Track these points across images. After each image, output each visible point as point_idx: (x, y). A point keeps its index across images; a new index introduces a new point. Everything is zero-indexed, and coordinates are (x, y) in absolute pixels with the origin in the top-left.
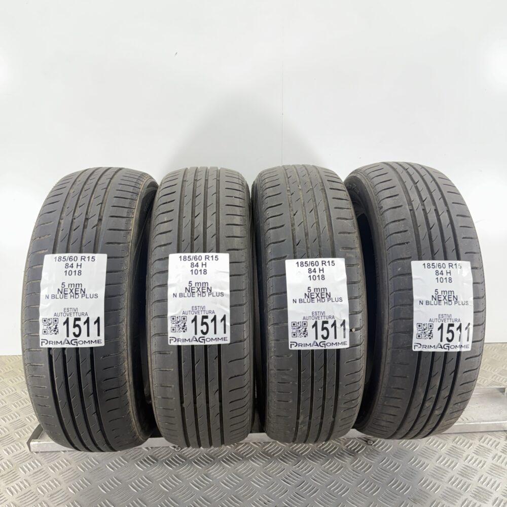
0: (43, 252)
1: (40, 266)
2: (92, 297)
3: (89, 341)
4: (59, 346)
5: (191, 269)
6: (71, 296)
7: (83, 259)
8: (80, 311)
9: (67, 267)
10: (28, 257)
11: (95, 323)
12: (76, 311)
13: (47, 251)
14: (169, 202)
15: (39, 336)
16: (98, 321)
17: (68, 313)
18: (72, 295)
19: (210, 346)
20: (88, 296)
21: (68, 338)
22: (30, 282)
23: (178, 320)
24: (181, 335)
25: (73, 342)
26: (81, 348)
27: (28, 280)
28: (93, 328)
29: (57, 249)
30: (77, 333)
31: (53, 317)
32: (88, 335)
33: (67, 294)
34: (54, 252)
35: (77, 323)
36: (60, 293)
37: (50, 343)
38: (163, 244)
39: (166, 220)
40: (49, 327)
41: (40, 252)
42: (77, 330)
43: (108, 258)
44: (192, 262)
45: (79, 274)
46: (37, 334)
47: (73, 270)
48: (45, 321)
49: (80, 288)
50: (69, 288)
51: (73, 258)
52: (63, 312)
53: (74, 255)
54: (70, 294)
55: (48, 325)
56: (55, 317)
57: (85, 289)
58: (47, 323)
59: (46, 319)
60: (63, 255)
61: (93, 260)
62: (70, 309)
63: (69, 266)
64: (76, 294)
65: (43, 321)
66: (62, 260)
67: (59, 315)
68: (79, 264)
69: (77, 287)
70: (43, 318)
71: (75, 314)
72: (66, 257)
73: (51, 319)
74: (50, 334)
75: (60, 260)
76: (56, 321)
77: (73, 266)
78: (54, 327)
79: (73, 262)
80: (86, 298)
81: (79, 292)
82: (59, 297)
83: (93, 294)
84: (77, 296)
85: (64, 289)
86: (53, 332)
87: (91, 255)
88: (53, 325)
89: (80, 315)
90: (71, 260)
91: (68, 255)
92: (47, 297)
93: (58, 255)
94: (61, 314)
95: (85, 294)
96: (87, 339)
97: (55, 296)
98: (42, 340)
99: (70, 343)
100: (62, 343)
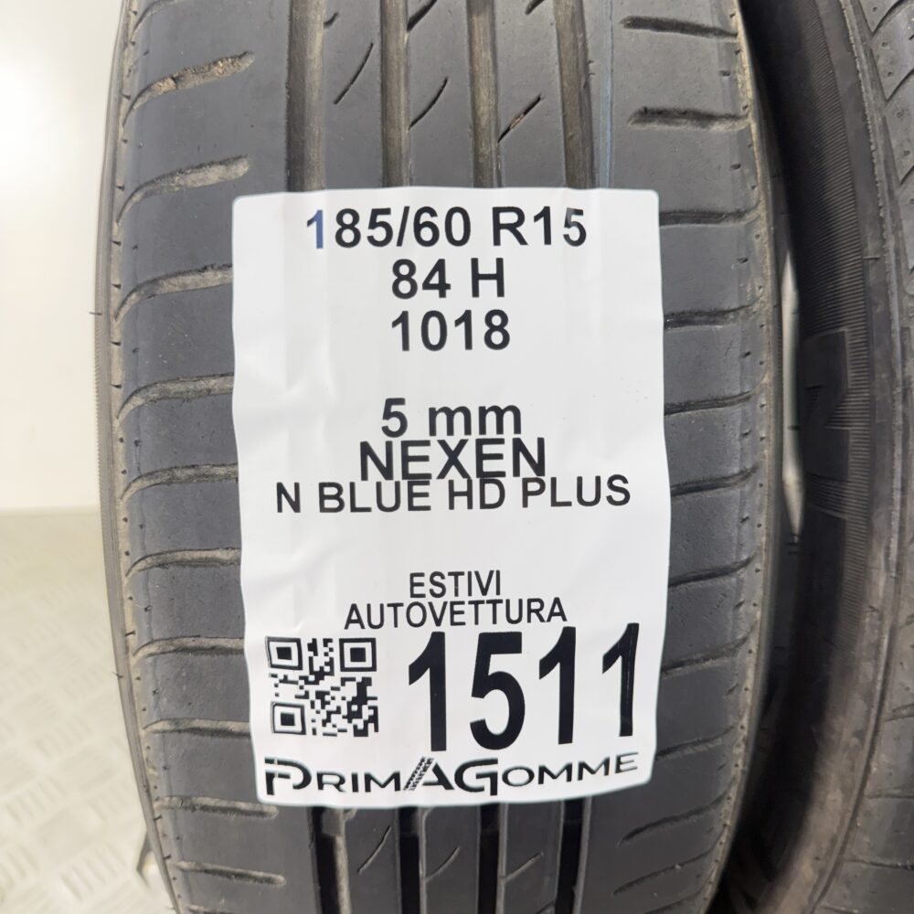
0: (214, 175)
1: (212, 278)
2: (589, 495)
3: (569, 768)
4: (385, 799)
6: (453, 494)
7: (506, 224)
8: (514, 590)
9: (405, 286)
10: (110, 212)
11: (608, 661)
12: (492, 595)
13: (241, 169)
15: (247, 735)
16: (624, 650)
17: (438, 603)
18: (461, 485)
20: (566, 492)
21: (438, 758)
22: (153, 393)
25: (469, 777)
26: (516, 809)
27: (132, 375)
28: (597, 689)
29: (316, 153)
30: (498, 726)
31: (337, 631)
32: (566, 735)
33: (424, 479)
34: (295, 182)
35: (498, 663)
36: (374, 473)
37: (321, 786)
40: (312, 689)
41: (195, 179)
42: (495, 710)
43: (665, 218)
45: (497, 338)
46: (234, 726)
47: (451, 307)
48: (284, 653)
49: (509, 434)
50: (434, 440)
51: (440, 222)
52: (408, 601)
53: (442, 198)
54: (445, 482)
55: (305, 678)
56: (355, 631)
57: (541, 442)
58: (300, 667)
59: (293, 646)
60: (364, 200)
61: (574, 234)
62: (449, 582)
63: (419, 278)
64: (486, 478)
65: (274, 654)
66: (364, 239)
67: (376, 621)
68: (487, 267)
69: (491, 432)
70: (270, 640)
71: (486, 610)
72: (387, 211)
73: (326, 642)
74: (320, 730)
75: (348, 236)
76: (358, 655)
77: (447, 282)
78: (351, 691)
79: (443, 249)
80: (554, 503)
81: (506, 465)
82: (373, 504)
83: (598, 479)
84: (492, 493)
85: (405, 445)
86: (343, 723)
87: (560, 199)
88: (344, 681)
89: (514, 616)
90: (427, 234)
91: (398, 199)
92: (287, 497)
93: (327, 201)
94: (389, 612)
95: (547, 479)
96: (557, 756)
97: (346, 496)
98: (269, 761)
99: (451, 779)
100: (403, 783)
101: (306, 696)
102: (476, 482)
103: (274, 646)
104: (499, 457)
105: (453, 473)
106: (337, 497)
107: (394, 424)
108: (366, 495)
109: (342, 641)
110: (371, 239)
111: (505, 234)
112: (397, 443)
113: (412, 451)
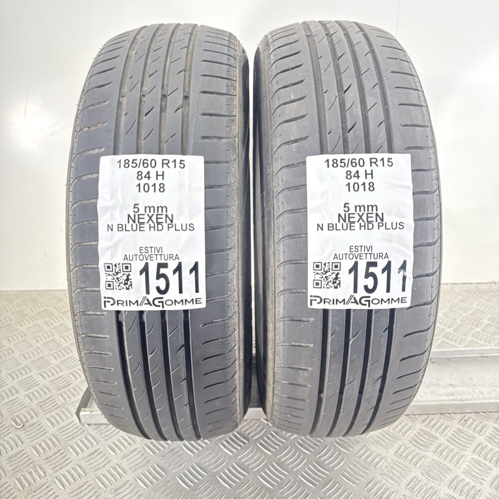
0: (96, 151)
1: (95, 176)
2: (184, 228)
3: (182, 300)
4: (135, 308)
5: (347, 181)
6: (150, 227)
7: (165, 163)
8: (166, 252)
9: (140, 177)
10: (71, 160)
11: (191, 271)
12: (160, 253)
13: (103, 150)
14: (292, 69)
15: (100, 291)
16: (195, 268)
17: (147, 255)
18: (152, 225)
19: (377, 311)
20: (179, 227)
21: (148, 296)
22: (79, 204)
23: (326, 269)
24: (330, 293)
26: (170, 312)
27: (74, 199)
28: (188, 279)
29: (121, 146)
30: (163, 288)
31: (121, 261)
32: (181, 291)
33: (143, 223)
34: (115, 153)
35: (162, 271)
36: (131, 222)
37: (118, 304)
38: (293, 138)
39: (293, 98)
41: (92, 152)
42: (162, 283)
43: (206, 163)
44: (348, 169)
45: (162, 190)
46: (96, 289)
47: (151, 182)
48: (109, 267)
49: (164, 213)
50: (146, 214)
51: (149, 163)
52: (139, 254)
53: (149, 157)
54: (148, 224)
55: (114, 274)
56: (126, 261)
57: (172, 215)
58: (112, 271)
59: (111, 265)
60: (131, 157)
61: (182, 166)
62: (149, 249)
63: (143, 175)
64: (158, 223)
65: (106, 267)
66: (130, 166)
67: (131, 259)
68: (160, 173)
69: (160, 212)
70: (105, 264)
71: (159, 257)
72: (136, 160)
73: (119, 264)
74: (118, 288)
75: (127, 165)
76: (127, 268)
77: (150, 176)
78: (125, 277)
79: (149, 169)
80: (176, 230)
81: (164, 220)
82: (131, 229)
83: (186, 224)
84: (160, 227)
85: (139, 215)
86: (123, 286)
87: (179, 157)
88: (123, 274)
89: (166, 258)
90: (146, 165)
91: (139, 157)
92: (110, 228)
93: (123, 157)
94: (134, 257)
95: (174, 224)
96: (179, 297)
97: (124, 227)
98: (105, 298)
99: (151, 302)
100: (139, 304)
101: (114, 279)
102: (156, 224)
103: (106, 265)
104: (162, 218)
105: (150, 222)
106: (122, 227)
107: (136, 210)
108: (129, 227)
109: (123, 264)
110: (132, 166)
111: (165, 165)
112: (137, 214)
113: (140, 217)
